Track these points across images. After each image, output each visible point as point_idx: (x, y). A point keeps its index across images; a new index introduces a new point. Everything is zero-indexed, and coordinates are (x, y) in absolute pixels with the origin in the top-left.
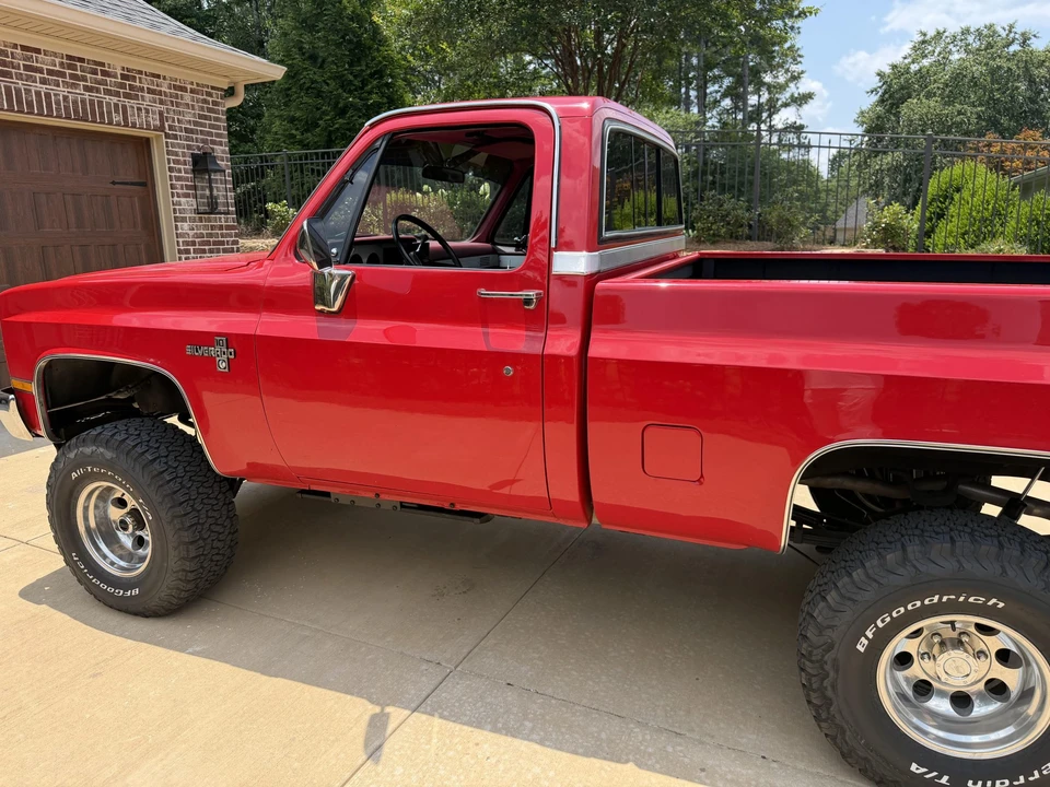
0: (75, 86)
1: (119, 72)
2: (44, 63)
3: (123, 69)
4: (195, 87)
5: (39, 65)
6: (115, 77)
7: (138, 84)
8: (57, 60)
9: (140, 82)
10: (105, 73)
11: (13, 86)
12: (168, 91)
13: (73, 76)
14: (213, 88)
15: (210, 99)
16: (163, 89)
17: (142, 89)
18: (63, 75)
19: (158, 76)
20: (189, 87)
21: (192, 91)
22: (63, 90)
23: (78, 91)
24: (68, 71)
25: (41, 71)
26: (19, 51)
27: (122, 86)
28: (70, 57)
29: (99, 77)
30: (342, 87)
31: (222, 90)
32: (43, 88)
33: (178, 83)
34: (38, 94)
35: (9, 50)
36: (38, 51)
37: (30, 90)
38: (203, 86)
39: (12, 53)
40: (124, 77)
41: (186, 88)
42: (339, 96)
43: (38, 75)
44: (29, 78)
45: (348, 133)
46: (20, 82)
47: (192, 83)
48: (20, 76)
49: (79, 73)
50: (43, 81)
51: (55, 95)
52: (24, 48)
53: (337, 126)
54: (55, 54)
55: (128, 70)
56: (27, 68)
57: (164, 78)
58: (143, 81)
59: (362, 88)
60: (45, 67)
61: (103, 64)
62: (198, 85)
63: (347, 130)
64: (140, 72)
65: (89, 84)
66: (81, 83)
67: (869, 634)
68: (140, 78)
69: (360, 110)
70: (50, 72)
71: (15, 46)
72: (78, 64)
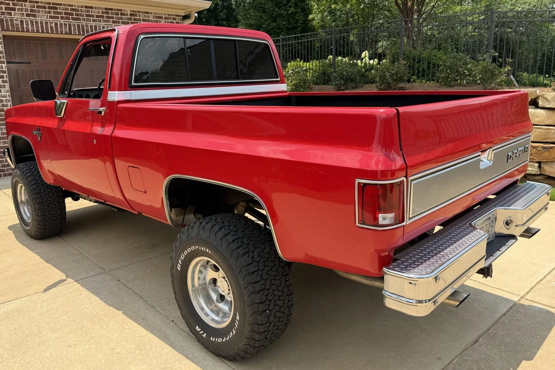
0: (108, 21)
1: (129, 13)
2: (95, 12)
3: (131, 11)
4: (167, 16)
5: (92, 14)
6: (127, 15)
7: (138, 17)
8: (100, 11)
9: (139, 17)
10: (122, 14)
11: (80, 24)
12: (152, 19)
13: (107, 17)
14: (176, 16)
15: (175, 21)
16: (150, 19)
17: (140, 20)
18: (102, 17)
19: (148, 13)
20: (164, 16)
21: (165, 18)
22: (102, 24)
23: (109, 24)
24: (105, 15)
25: (93, 16)
26: (84, 9)
27: (130, 19)
28: (106, 9)
29: (120, 16)
30: (276, 5)
31: (181, 16)
32: (93, 24)
33: (158, 15)
34: (91, 26)
35: (80, 9)
36: (92, 8)
37: (88, 25)
38: (171, 15)
39: (81, 10)
40: (131, 15)
41: (162, 17)
42: (273, 10)
43: (92, 18)
44: (88, 20)
45: (277, 31)
46: (84, 22)
47: (165, 14)
48: (84, 20)
49: (110, 15)
50: (94, 21)
51: (99, 26)
52: (86, 7)
53: (271, 27)
54: (100, 8)
55: (133, 12)
56: (87, 16)
57: (151, 13)
58: (141, 16)
59: (287, 5)
60: (95, 14)
61: (121, 10)
62: (168, 15)
63: (277, 29)
64: (139, 12)
65: (115, 20)
66: (111, 20)
67: (180, 262)
68: (139, 15)
69: (284, 17)
70: (97, 16)
71: (82, 7)
72: (110, 11)
